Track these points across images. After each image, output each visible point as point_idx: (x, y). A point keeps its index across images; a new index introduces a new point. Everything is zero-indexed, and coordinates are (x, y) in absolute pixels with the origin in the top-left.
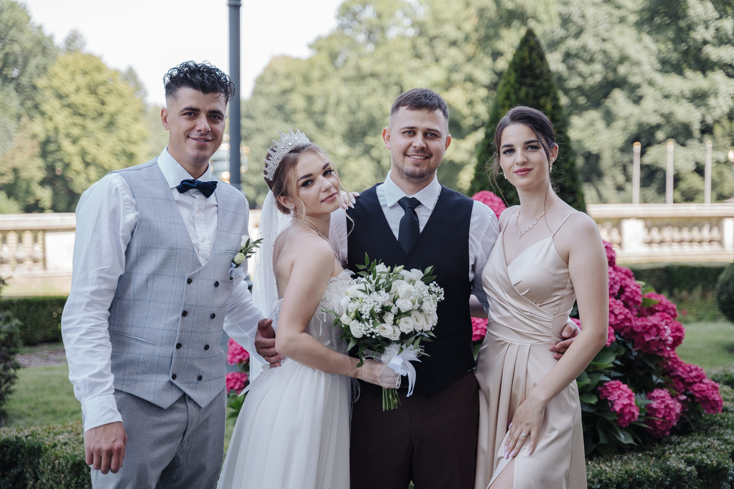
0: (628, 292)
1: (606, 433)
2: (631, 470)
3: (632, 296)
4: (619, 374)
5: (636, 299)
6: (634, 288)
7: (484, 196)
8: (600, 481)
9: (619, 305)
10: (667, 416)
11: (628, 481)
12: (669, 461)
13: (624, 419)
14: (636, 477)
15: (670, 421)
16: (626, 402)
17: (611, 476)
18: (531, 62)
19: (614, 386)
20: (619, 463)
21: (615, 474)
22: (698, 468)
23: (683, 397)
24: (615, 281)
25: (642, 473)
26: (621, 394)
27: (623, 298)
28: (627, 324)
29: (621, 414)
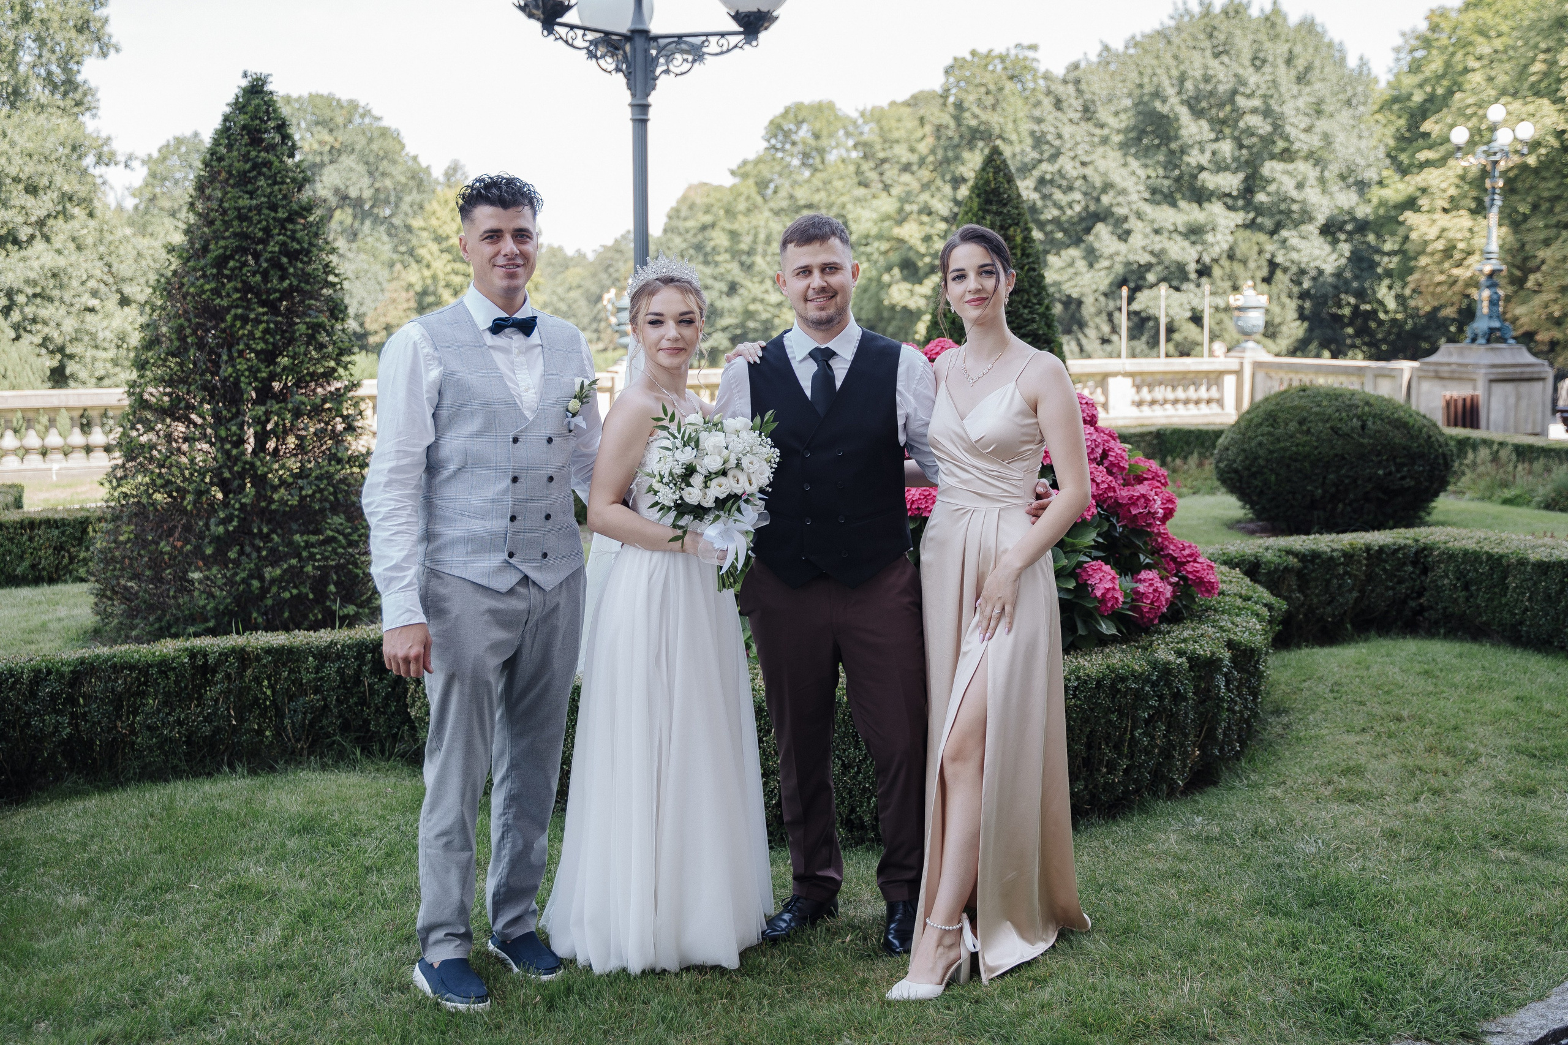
0: (1112, 456)
1: (1085, 623)
2: (1113, 664)
3: (1116, 461)
4: (1102, 554)
5: (1122, 464)
6: (1119, 452)
8: (1078, 678)
9: (1101, 472)
10: (1156, 601)
11: (1110, 677)
12: (1157, 652)
13: (1107, 605)
14: (1118, 671)
15: (1159, 607)
16: (1108, 585)
17: (1090, 671)
18: (997, 185)
19: (1095, 567)
20: (1100, 656)
21: (1095, 669)
22: (1189, 659)
23: (1175, 579)
24: (1096, 443)
25: (1126, 667)
26: (1103, 576)
27: (1106, 464)
28: (1111, 494)
29: (1103, 600)
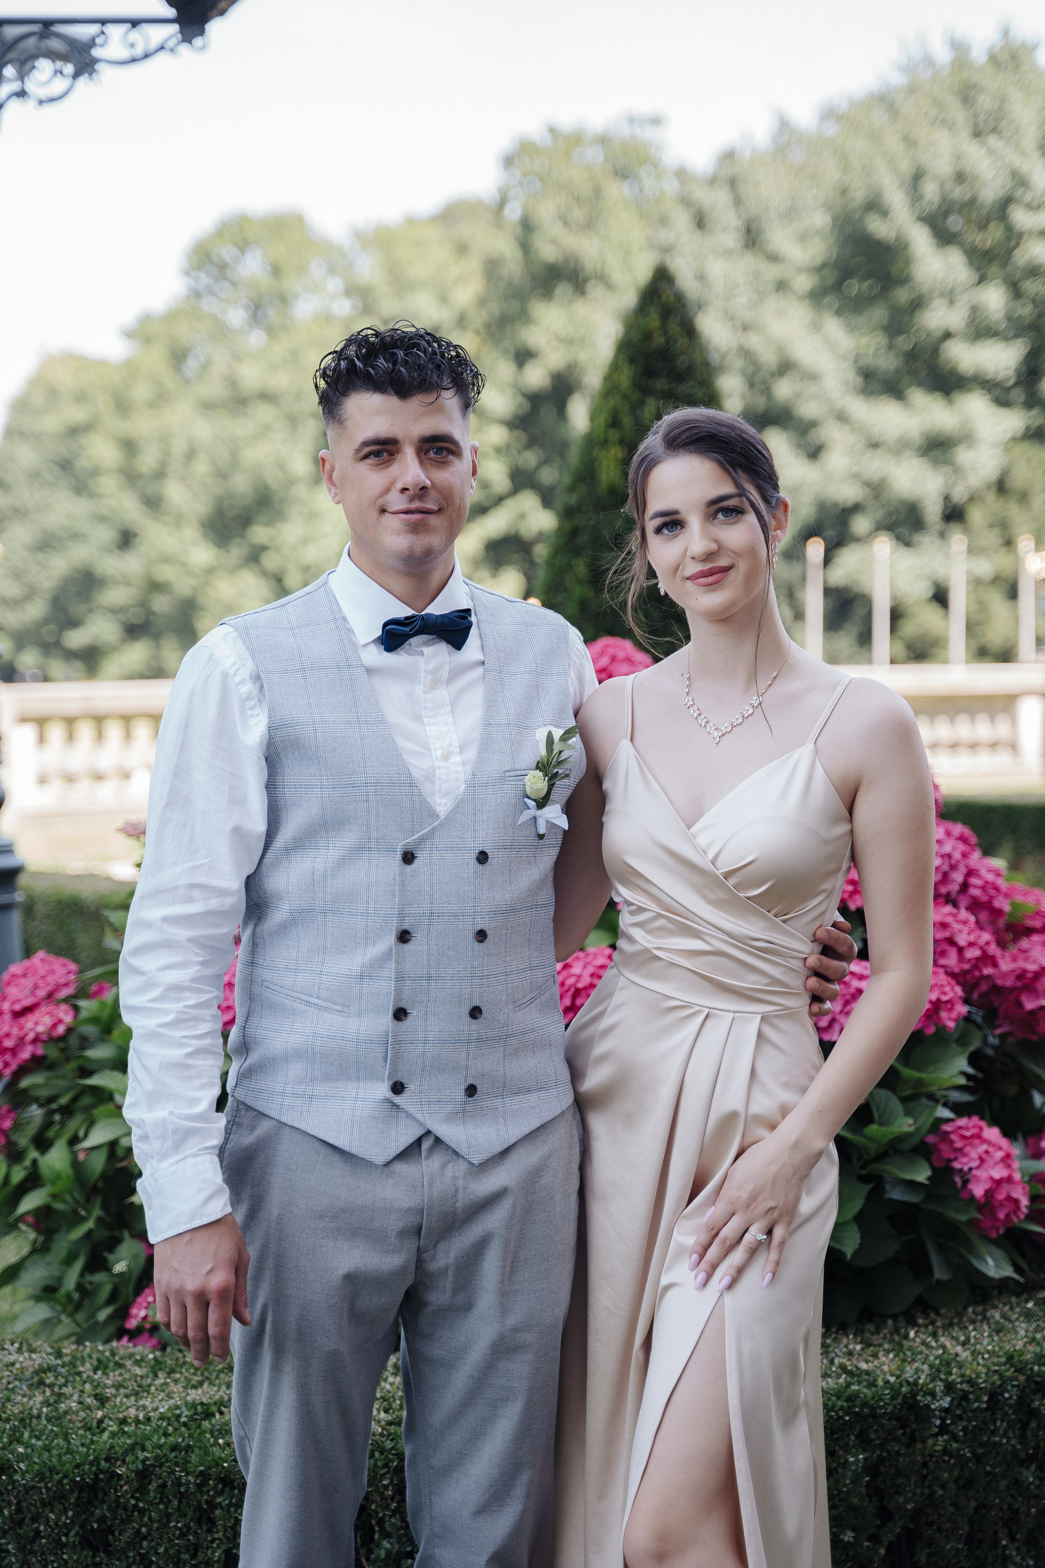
0: (975, 886)
2: (1021, 1353)
3: (985, 898)
4: (966, 1098)
5: (997, 904)
6: (990, 877)
7: (611, 651)
8: (950, 1387)
9: (965, 923)
11: (1015, 1383)
13: (996, 1216)
14: (1032, 1369)
16: (998, 1173)
17: (974, 1371)
18: (667, 342)
19: (968, 1134)
20: (986, 1329)
21: (983, 1366)
24: (953, 862)
26: (987, 1152)
28: (988, 971)
29: (988, 1203)
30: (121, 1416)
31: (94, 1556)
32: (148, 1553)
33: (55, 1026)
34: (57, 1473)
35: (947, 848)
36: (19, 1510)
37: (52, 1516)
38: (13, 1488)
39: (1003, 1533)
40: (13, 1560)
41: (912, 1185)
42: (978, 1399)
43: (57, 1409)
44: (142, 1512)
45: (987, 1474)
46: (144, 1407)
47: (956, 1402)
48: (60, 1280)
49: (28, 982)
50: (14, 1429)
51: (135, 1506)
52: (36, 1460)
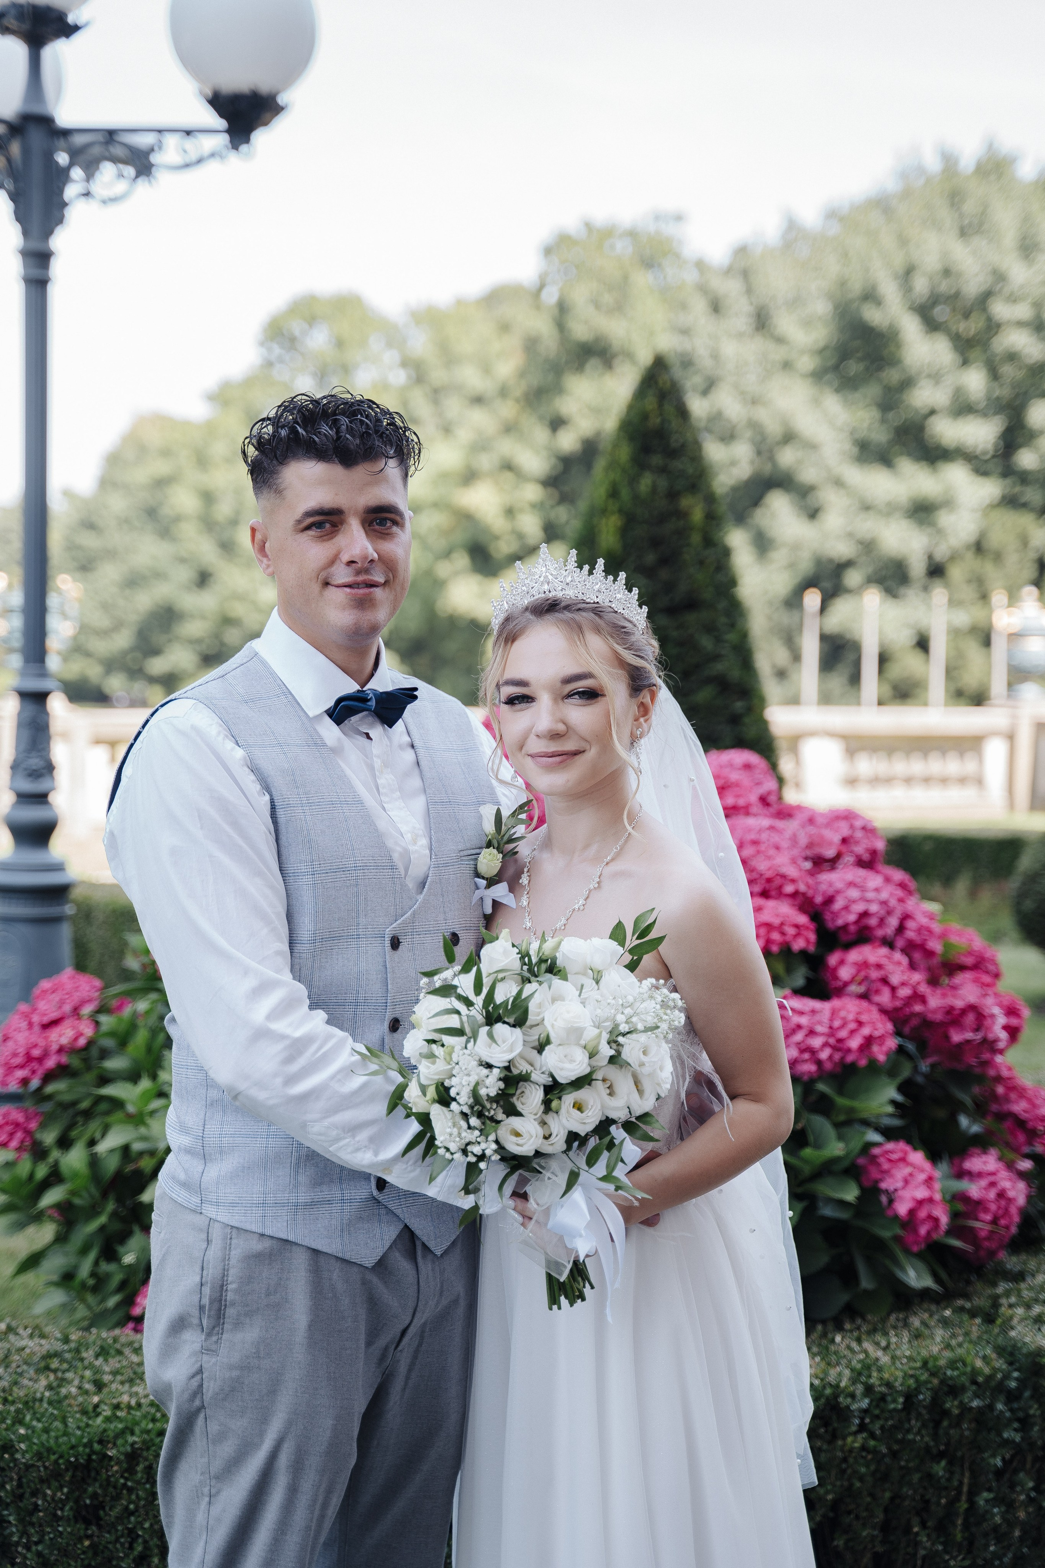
0: (910, 929)
2: (936, 1359)
3: (919, 941)
5: (930, 945)
6: (924, 921)
8: (869, 1390)
9: (899, 963)
10: (1003, 1216)
11: (929, 1386)
12: (1012, 1328)
13: (916, 1231)
14: (945, 1373)
15: (1007, 1227)
16: (921, 1193)
17: (892, 1375)
18: (662, 422)
19: (894, 1157)
20: (906, 1335)
21: (902, 1370)
23: (1026, 1165)
24: (890, 907)
25: (960, 1365)
26: (911, 1175)
27: (900, 943)
28: (918, 1008)
29: (910, 1222)
30: (115, 1401)
31: (87, 1529)
32: (135, 1527)
33: (76, 1039)
34: (54, 1454)
35: (884, 895)
36: (20, 1485)
37: (49, 1492)
38: (15, 1465)
39: (916, 1520)
40: (14, 1530)
41: (842, 1204)
42: (895, 1401)
43: (58, 1393)
44: (130, 1490)
45: (902, 1468)
46: (137, 1394)
47: (874, 1403)
48: (76, 1267)
49: (56, 998)
50: (18, 1411)
51: (124, 1485)
52: (35, 1441)
